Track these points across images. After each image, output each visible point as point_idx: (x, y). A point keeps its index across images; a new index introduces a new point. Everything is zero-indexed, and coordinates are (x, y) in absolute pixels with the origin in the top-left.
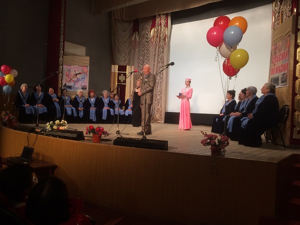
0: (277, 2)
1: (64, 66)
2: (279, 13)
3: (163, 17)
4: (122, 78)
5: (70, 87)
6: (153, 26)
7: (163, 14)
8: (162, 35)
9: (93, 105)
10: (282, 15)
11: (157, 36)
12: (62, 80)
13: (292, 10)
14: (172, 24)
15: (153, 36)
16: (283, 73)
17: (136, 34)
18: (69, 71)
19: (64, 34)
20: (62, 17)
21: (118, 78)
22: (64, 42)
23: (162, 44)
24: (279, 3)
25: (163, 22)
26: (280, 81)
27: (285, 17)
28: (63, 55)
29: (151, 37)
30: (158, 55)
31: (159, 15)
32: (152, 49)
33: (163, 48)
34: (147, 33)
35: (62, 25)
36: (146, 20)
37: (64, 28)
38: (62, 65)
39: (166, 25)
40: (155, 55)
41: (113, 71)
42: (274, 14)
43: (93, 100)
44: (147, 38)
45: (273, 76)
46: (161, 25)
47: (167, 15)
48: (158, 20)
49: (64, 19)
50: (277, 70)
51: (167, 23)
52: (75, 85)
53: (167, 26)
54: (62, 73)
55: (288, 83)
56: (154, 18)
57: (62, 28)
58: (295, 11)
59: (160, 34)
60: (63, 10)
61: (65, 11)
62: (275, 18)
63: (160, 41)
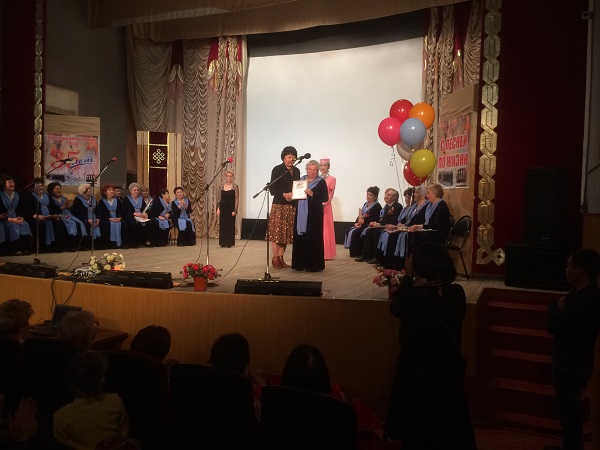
0: (431, 37)
1: (46, 135)
2: (434, 55)
3: (232, 43)
4: (158, 157)
5: (62, 178)
6: (213, 56)
7: (232, 37)
8: (230, 75)
9: (113, 214)
10: (439, 59)
11: (222, 77)
12: (42, 164)
13: (454, 53)
14: (249, 56)
15: (214, 76)
16: (459, 167)
17: (177, 69)
18: (59, 146)
19: (43, 71)
20: (39, 37)
21: (151, 156)
22: (43, 87)
23: (231, 91)
24: (434, 39)
25: (233, 51)
26: (455, 180)
27: (442, 63)
28: (44, 111)
29: (209, 78)
30: (226, 113)
31: (225, 38)
32: (212, 102)
33: (234, 101)
34: (201, 69)
35: (39, 53)
36: (198, 43)
37: (44, 59)
38: (42, 133)
39: (239, 58)
40: (219, 113)
41: (139, 142)
42: (426, 55)
43: (111, 203)
44: (201, 79)
45: (442, 170)
46: (228, 55)
47: (239, 39)
48: (222, 47)
49: (43, 39)
50: (449, 161)
51: (240, 54)
52: (71, 173)
53: (240, 60)
54: (42, 148)
55: (467, 183)
56: (214, 42)
57: (39, 58)
58: (459, 54)
59: (227, 74)
60: (39, 22)
61: (44, 23)
62: (428, 62)
63: (227, 87)
